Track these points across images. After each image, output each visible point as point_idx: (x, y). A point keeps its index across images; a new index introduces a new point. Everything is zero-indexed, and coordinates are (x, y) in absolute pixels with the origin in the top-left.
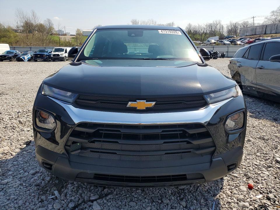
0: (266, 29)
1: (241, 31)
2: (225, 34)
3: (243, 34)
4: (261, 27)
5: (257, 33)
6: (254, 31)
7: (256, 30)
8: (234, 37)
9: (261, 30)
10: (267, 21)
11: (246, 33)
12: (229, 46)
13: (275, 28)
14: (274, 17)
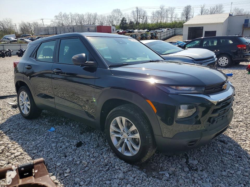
0: (56, 30)
1: (36, 31)
2: (19, 32)
3: (38, 33)
4: (52, 28)
5: (50, 33)
6: (47, 31)
7: (48, 30)
8: (30, 36)
9: (52, 31)
10: (53, 24)
11: (40, 33)
12: (21, 44)
13: (63, 29)
14: (58, 21)
